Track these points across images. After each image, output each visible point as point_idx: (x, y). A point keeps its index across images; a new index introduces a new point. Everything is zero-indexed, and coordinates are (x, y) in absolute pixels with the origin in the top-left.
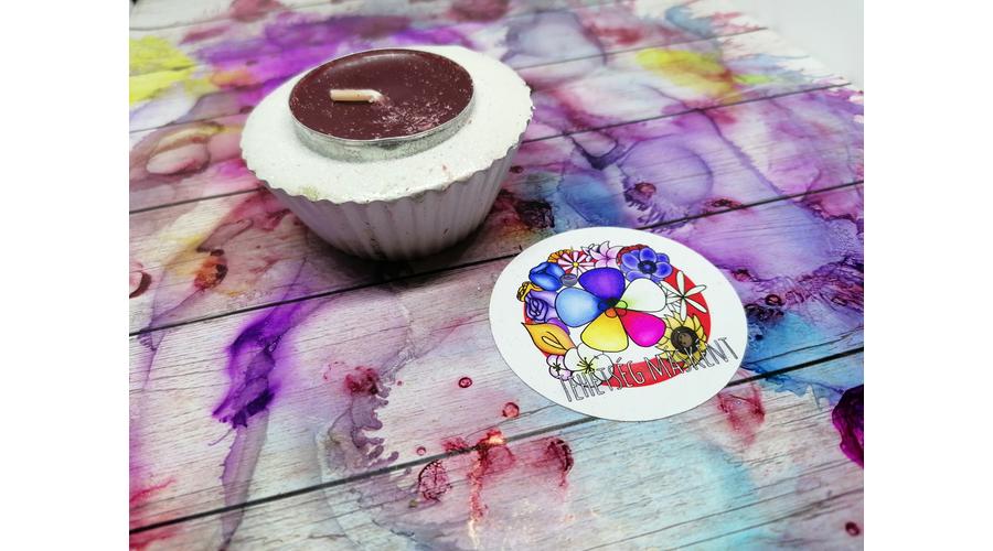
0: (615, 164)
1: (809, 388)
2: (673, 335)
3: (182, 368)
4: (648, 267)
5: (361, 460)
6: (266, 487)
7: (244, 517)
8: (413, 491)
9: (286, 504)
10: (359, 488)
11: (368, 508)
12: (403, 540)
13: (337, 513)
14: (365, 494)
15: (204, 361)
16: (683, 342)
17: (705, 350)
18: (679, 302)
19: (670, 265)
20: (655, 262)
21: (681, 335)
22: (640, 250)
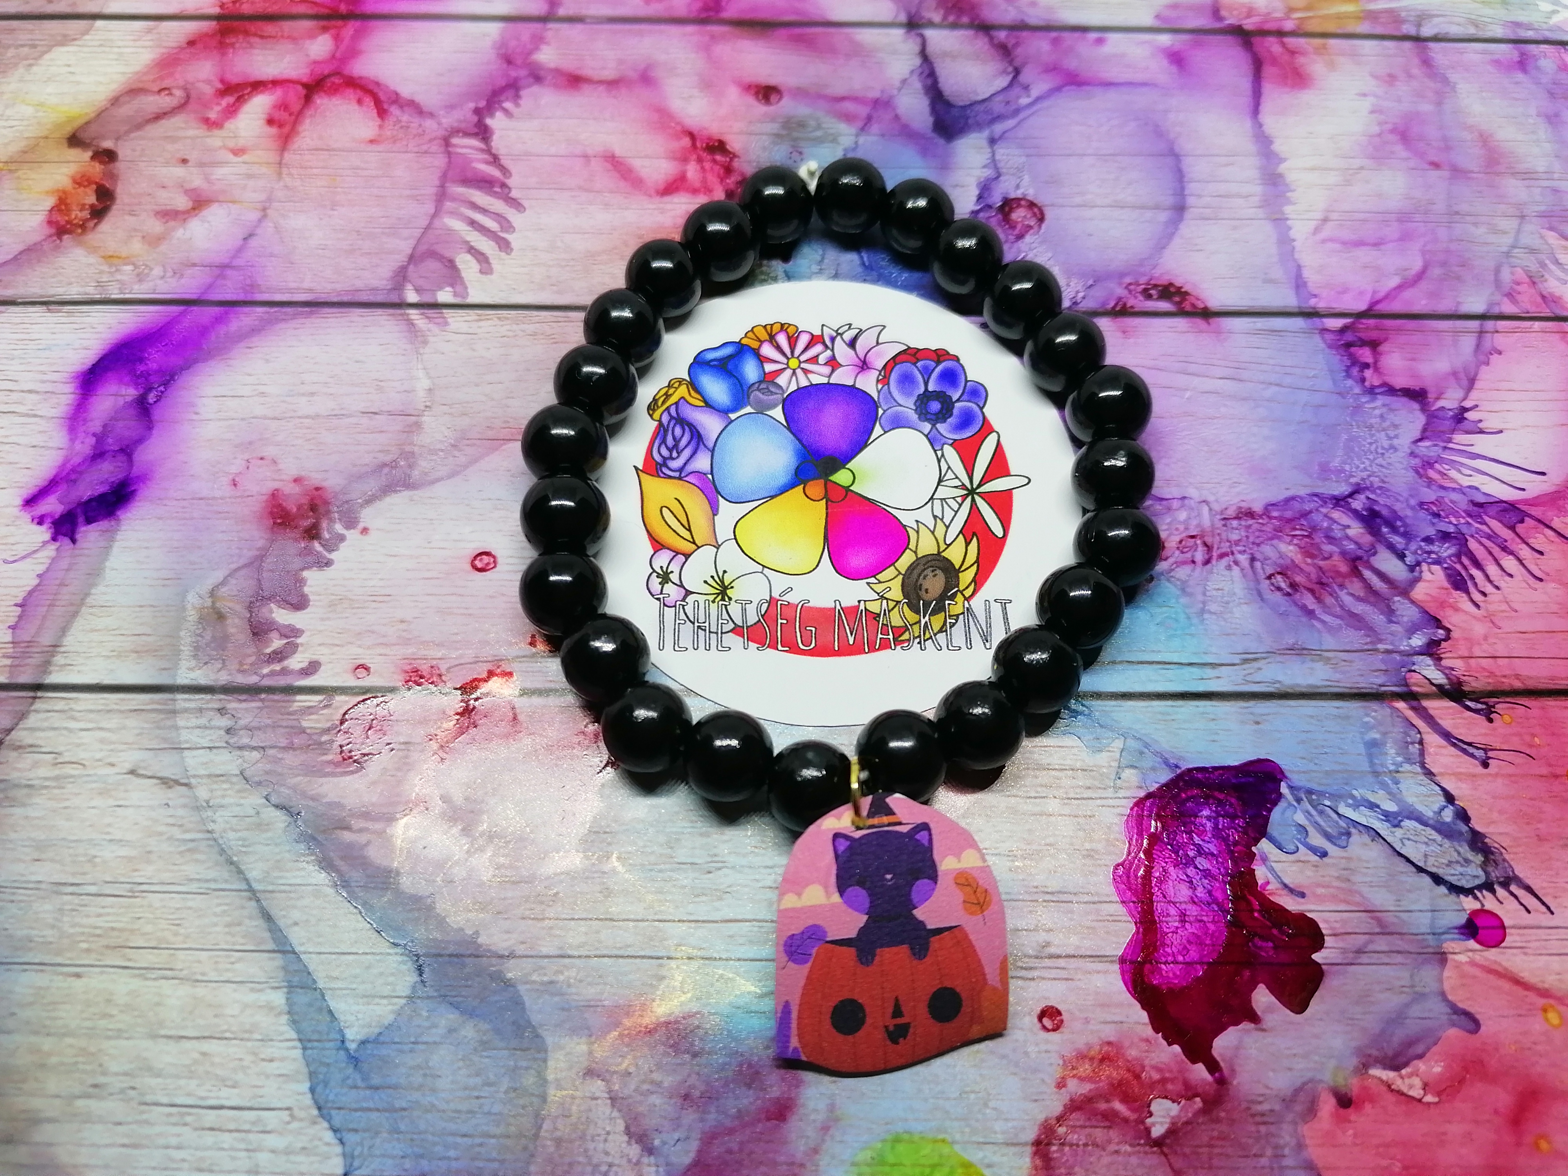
0: (986, 133)
1: (1118, 744)
2: (911, 568)
4: (935, 406)
5: (253, 658)
6: (82, 664)
7: (33, 708)
8: (325, 738)
9: (107, 705)
10: (235, 709)
11: (240, 748)
12: (280, 818)
13: (187, 742)
14: (242, 723)
15: (30, 391)
16: (924, 587)
17: (958, 616)
18: (959, 500)
19: (983, 413)
20: (954, 399)
21: (928, 572)
22: (938, 363)
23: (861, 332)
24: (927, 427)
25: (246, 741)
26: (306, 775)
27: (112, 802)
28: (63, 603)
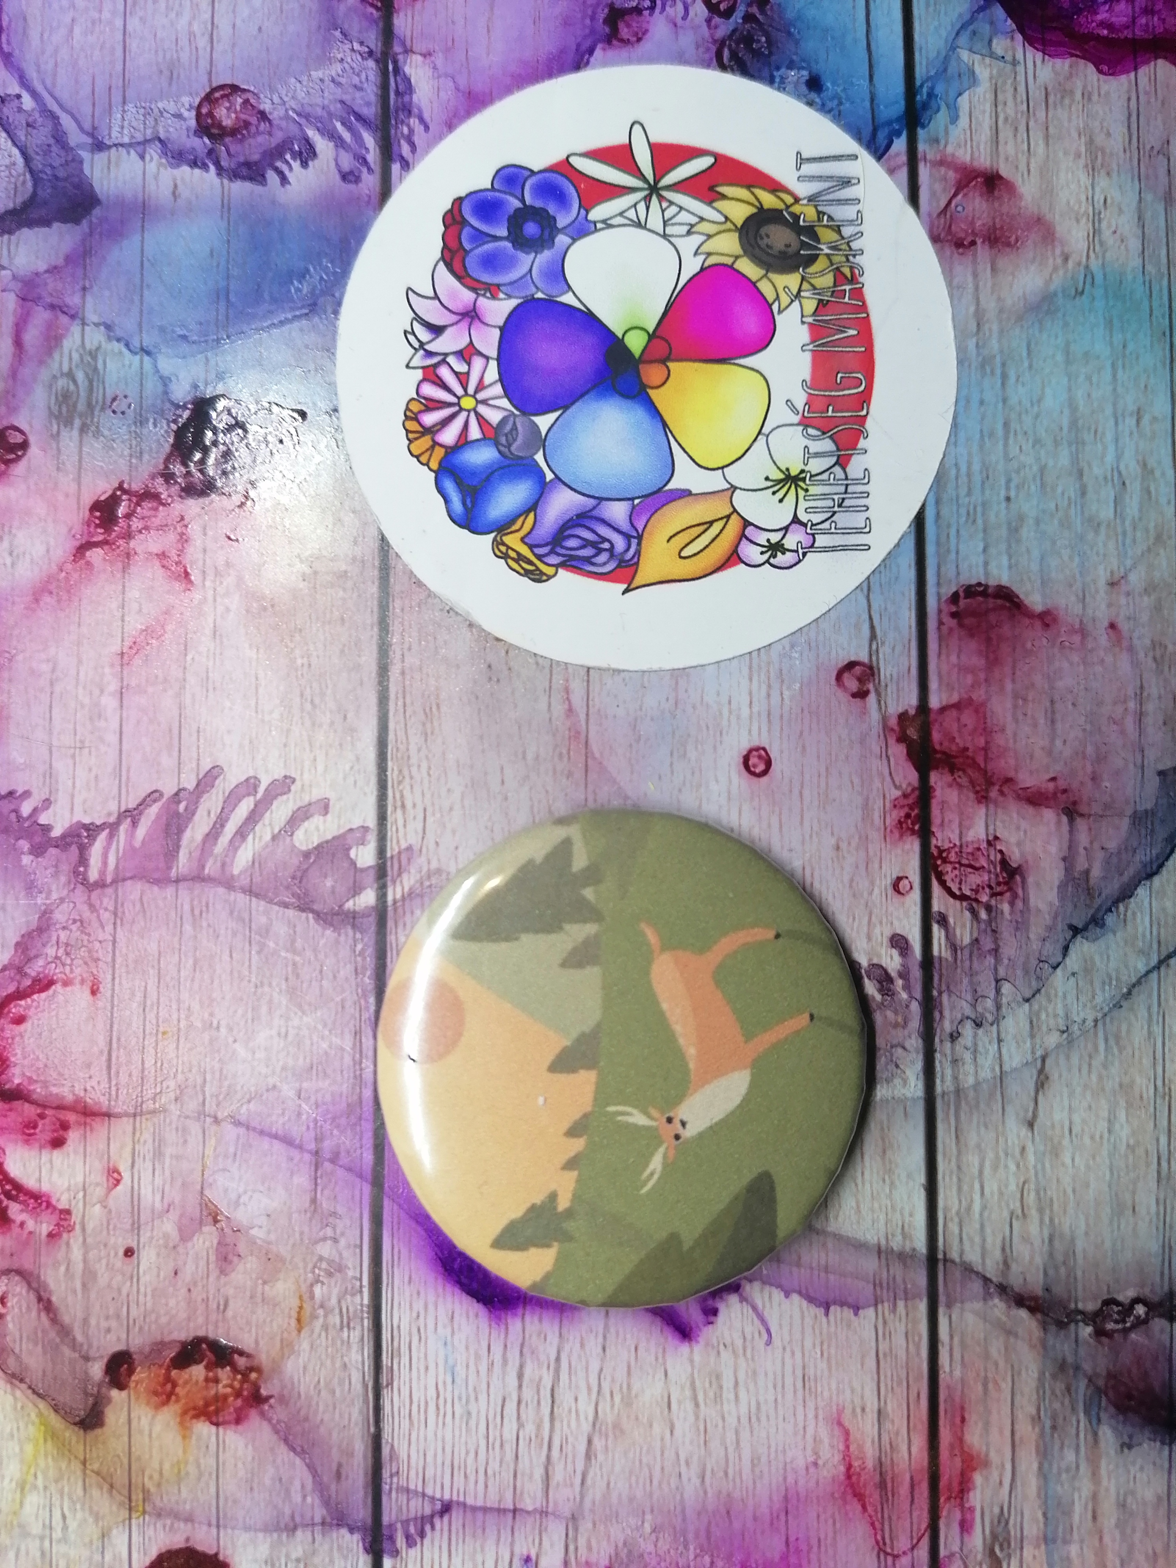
0: (83, 153)
1: (965, 55)
2: (758, 262)
3: (530, 1429)
4: (531, 229)
5: (890, 1014)
6: (902, 1214)
7: (957, 1260)
8: (983, 915)
9: (951, 1172)
10: (952, 1022)
11: (998, 1007)
12: (1081, 948)
13: (993, 1070)
14: (968, 1011)
15: (520, 1376)
16: (783, 248)
17: (819, 213)
18: (664, 205)
19: (540, 172)
20: (520, 205)
21: (763, 243)
22: (464, 222)
23: (418, 318)
24: (562, 239)
25: (989, 1003)
26: (1027, 930)
27: (1066, 1142)
28: (823, 1255)
